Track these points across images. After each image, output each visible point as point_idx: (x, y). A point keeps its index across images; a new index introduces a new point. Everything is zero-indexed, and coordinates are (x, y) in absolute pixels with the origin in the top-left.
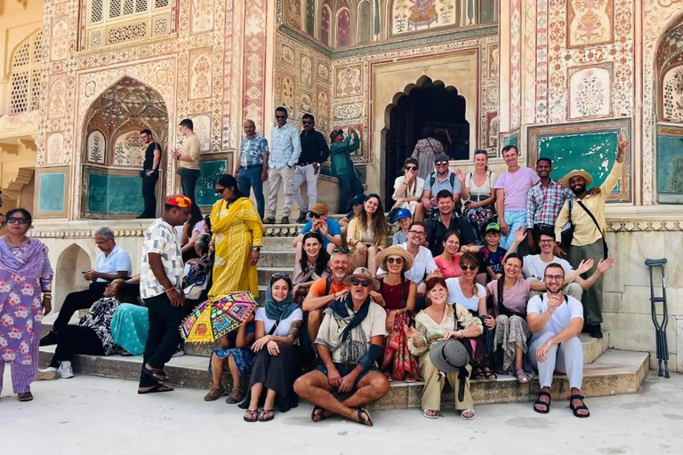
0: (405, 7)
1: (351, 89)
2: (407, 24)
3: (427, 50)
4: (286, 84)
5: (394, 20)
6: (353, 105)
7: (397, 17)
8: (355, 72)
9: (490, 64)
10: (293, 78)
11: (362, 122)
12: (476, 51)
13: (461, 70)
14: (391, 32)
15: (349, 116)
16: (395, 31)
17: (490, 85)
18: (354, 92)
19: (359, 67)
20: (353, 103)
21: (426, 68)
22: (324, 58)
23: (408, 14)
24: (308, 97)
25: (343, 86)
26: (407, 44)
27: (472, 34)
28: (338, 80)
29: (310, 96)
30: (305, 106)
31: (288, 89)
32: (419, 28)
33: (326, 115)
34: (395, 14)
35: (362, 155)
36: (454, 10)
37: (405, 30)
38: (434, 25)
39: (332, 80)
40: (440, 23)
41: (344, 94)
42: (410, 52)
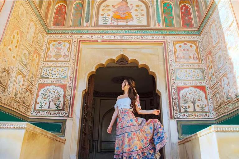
0: (109, 10)
1: (60, 56)
2: (110, 20)
3: (126, 38)
4: (16, 35)
5: (100, 17)
6: (60, 69)
7: (102, 15)
8: (64, 45)
9: (175, 53)
10: (22, 33)
11: (66, 83)
12: (163, 43)
13: (151, 54)
14: (97, 23)
15: (55, 76)
16: (101, 23)
17: (176, 67)
18: (62, 59)
19: (69, 42)
20: (60, 67)
21: (125, 49)
22: (43, 30)
23: (112, 14)
24: (27, 54)
25: (53, 53)
26: (110, 32)
27: (160, 32)
28: (49, 49)
29: (29, 53)
30: (24, 60)
31: (16, 40)
32: (119, 24)
33: (35, 73)
34: (101, 12)
35: (63, 110)
36: (145, 17)
37: (109, 23)
38: (130, 23)
39: (44, 48)
40: (135, 22)
41: (53, 59)
42: (112, 37)
